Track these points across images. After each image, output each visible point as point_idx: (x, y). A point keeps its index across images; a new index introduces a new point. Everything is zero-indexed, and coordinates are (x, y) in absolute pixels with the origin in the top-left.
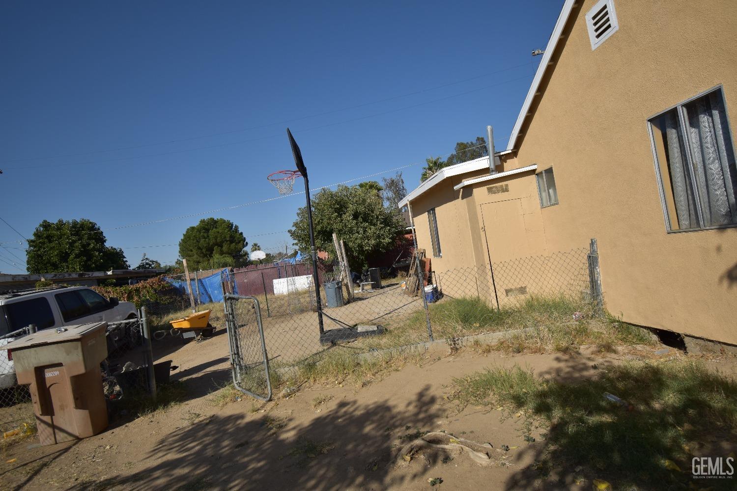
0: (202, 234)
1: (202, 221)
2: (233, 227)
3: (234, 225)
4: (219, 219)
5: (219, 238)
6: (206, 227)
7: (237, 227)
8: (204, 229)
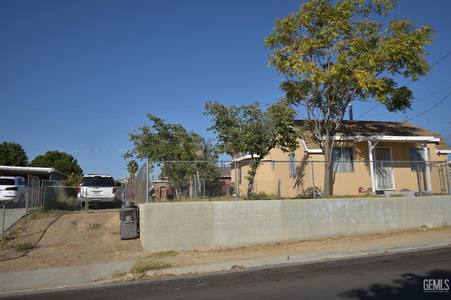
0: (49, 162)
1: (49, 153)
2: (73, 161)
3: (74, 159)
4: (63, 152)
5: (62, 168)
6: (52, 157)
7: (76, 161)
8: (50, 158)
